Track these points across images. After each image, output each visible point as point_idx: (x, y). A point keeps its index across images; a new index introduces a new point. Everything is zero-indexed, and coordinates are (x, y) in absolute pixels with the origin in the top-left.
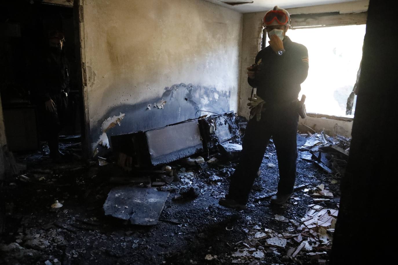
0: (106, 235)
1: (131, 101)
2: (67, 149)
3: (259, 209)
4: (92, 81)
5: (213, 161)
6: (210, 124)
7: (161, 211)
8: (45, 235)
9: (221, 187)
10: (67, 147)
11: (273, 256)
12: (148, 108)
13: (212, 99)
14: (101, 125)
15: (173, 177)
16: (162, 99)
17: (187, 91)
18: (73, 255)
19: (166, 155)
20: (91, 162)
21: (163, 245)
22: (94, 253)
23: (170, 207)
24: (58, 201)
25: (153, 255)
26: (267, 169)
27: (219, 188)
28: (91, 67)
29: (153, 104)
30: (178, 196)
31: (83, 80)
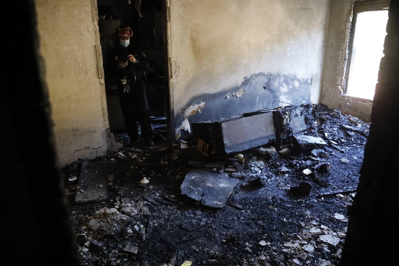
0: (181, 211)
1: (212, 91)
2: (155, 130)
3: (321, 205)
4: (177, 73)
5: (285, 152)
6: (285, 116)
7: (228, 196)
8: (134, 205)
9: (288, 179)
10: (155, 128)
11: (322, 252)
12: (227, 97)
13: (292, 87)
14: (184, 113)
15: (244, 165)
16: (241, 88)
17: (266, 80)
18: (154, 224)
19: (239, 144)
20: (174, 145)
21: (226, 226)
22: (170, 224)
23: (237, 193)
24: (145, 178)
25: (216, 234)
26: (339, 164)
27: (286, 179)
28: (177, 61)
29: (232, 93)
30: (246, 184)
31: (169, 73)
